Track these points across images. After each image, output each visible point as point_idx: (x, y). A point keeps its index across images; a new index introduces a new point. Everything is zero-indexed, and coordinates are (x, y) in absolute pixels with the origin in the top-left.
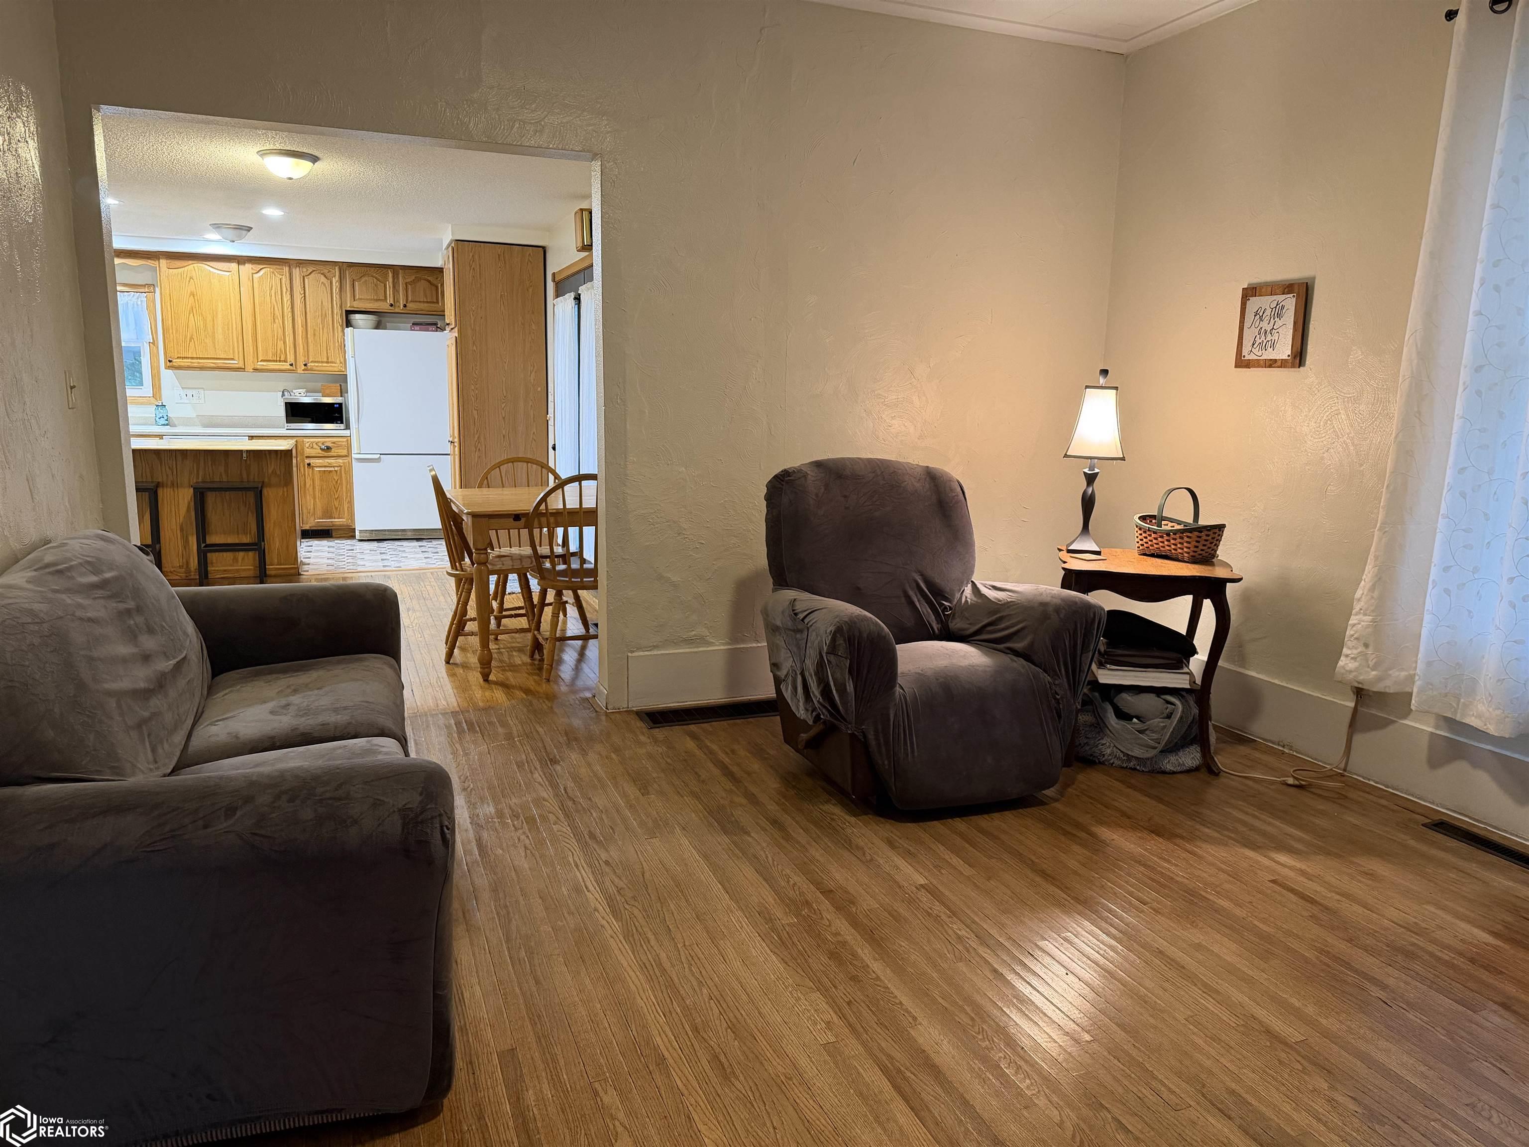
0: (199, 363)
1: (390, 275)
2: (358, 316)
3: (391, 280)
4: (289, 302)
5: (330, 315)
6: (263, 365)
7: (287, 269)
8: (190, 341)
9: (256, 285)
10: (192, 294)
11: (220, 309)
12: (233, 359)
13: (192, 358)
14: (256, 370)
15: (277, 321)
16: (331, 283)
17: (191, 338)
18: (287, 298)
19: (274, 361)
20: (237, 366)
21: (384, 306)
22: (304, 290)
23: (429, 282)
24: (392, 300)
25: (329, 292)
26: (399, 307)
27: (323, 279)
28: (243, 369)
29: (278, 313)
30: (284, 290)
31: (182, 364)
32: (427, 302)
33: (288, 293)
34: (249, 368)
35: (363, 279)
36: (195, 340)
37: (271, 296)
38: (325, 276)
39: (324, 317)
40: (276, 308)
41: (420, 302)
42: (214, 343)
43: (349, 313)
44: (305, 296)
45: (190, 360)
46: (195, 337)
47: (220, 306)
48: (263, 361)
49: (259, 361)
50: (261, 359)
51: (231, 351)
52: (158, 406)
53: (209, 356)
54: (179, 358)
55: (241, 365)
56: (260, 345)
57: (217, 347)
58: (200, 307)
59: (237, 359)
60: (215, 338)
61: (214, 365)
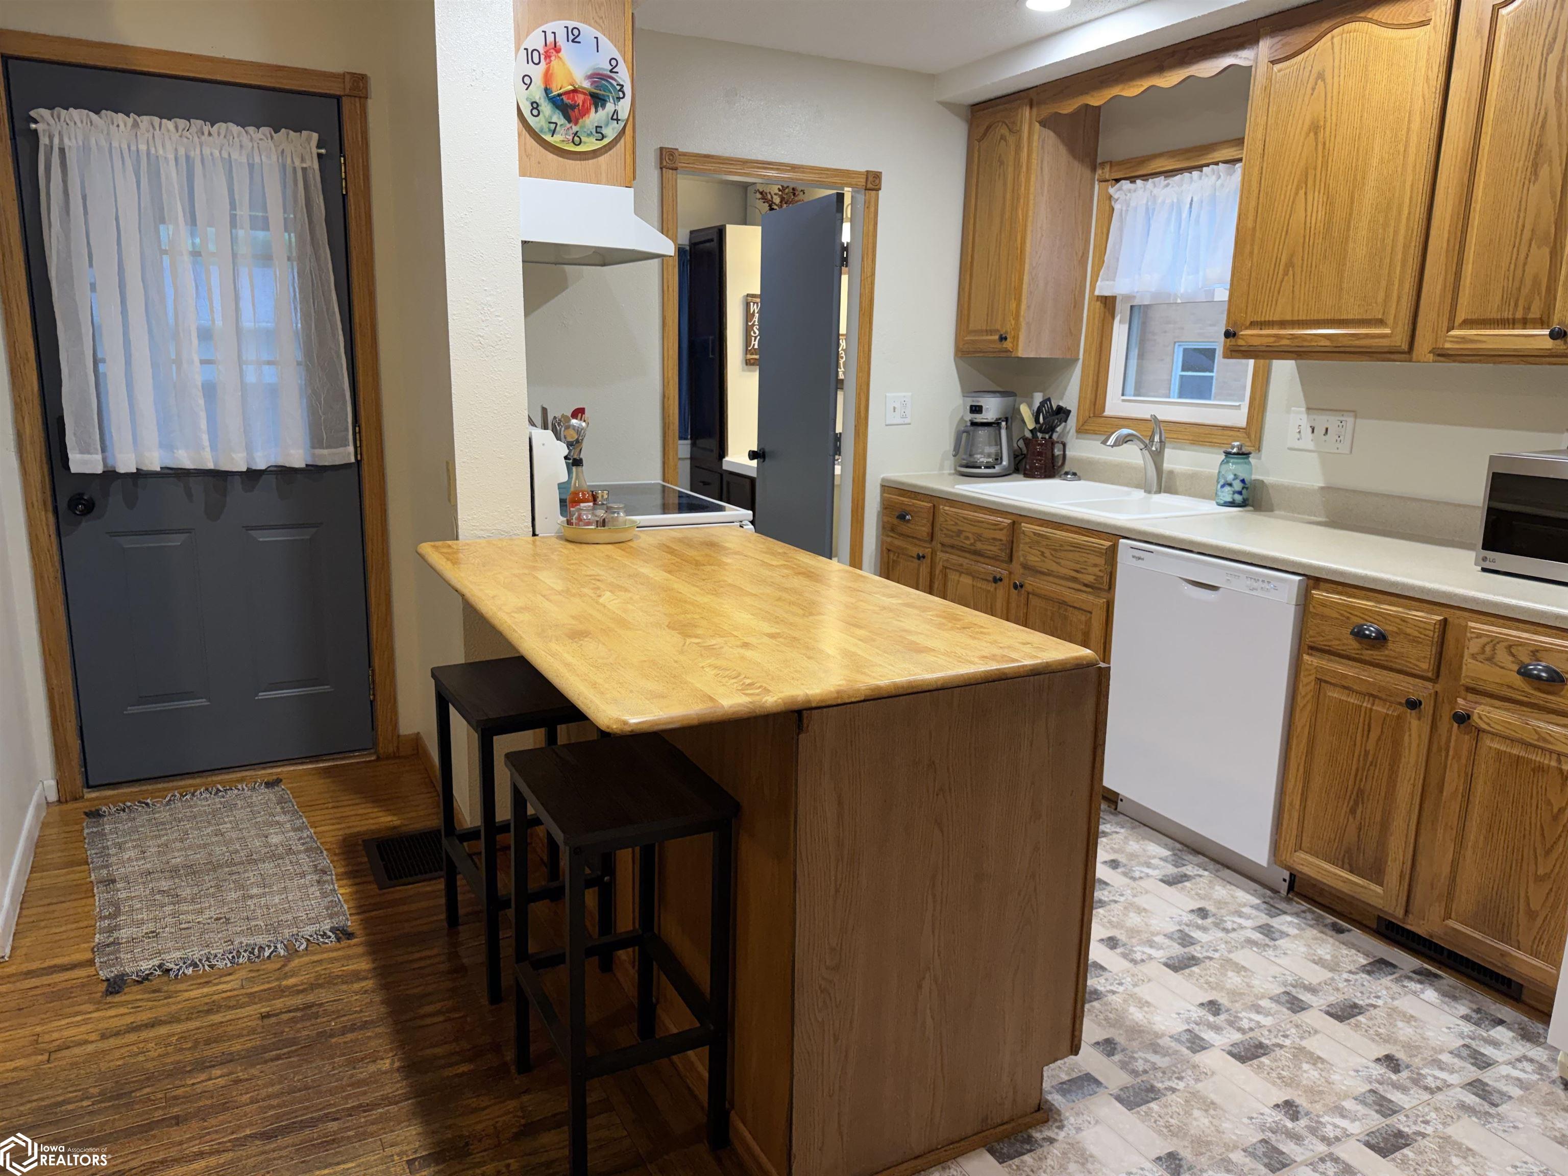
0: (1293, 337)
6: (1463, 339)
8: (1286, 273)
10: (1315, 128)
11: (1375, 162)
12: (1380, 322)
13: (1283, 324)
14: (1442, 355)
15: (1544, 171)
17: (1290, 264)
19: (1504, 322)
20: (1385, 342)
28: (1402, 354)
29: (1556, 139)
31: (1256, 342)
34: (1424, 348)
36: (1298, 270)
40: (1552, 121)
45: (1275, 332)
46: (1297, 261)
47: (1377, 150)
48: (1468, 323)
49: (1459, 320)
50: (1461, 316)
51: (1381, 295)
52: (1228, 454)
53: (1321, 316)
54: (1253, 324)
55: (1400, 341)
56: (1468, 269)
57: (1345, 285)
58: (1325, 164)
59: (1390, 321)
60: (1345, 258)
61: (1328, 343)
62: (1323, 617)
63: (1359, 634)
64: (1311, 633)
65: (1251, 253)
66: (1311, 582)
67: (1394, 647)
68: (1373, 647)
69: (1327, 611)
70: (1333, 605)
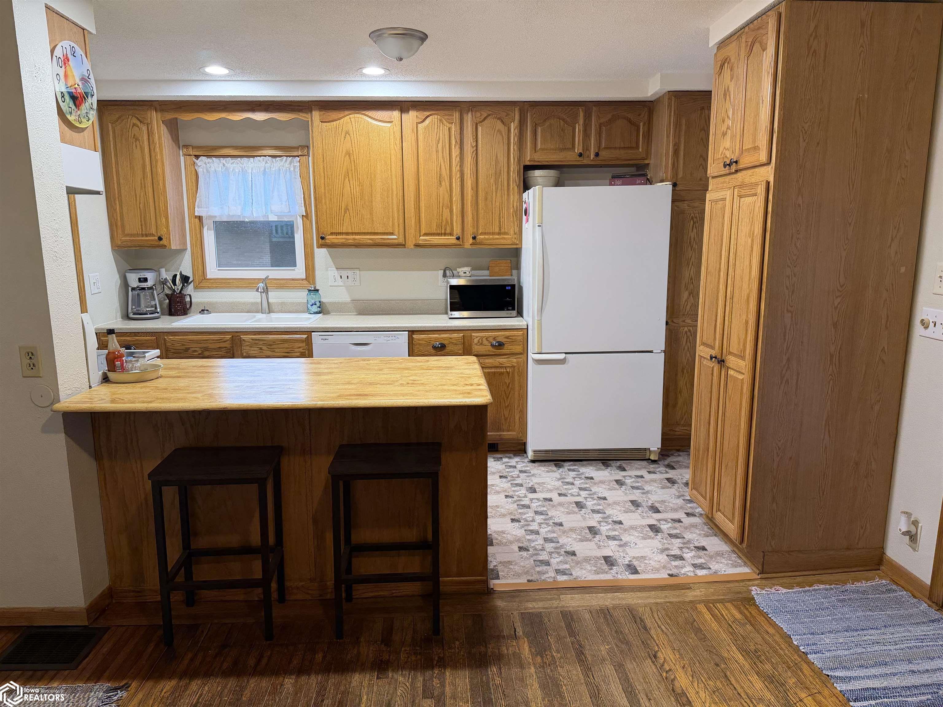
0: (354, 239)
1: (581, 114)
2: (537, 173)
3: (581, 121)
4: (458, 159)
5: (506, 174)
6: (426, 240)
7: (456, 115)
8: (345, 212)
9: (421, 138)
10: (348, 154)
11: (378, 171)
12: (392, 234)
13: (347, 234)
15: (443, 183)
16: (509, 130)
17: (347, 209)
18: (455, 152)
19: (438, 234)
20: (396, 241)
21: (570, 157)
22: (477, 141)
23: (630, 121)
24: (581, 148)
25: (506, 141)
26: (589, 156)
27: (499, 125)
28: (403, 245)
29: (445, 173)
30: (453, 142)
31: (336, 241)
32: (624, 148)
33: (458, 147)
34: (410, 243)
35: (547, 123)
36: (351, 211)
37: (437, 151)
38: (502, 121)
39: (498, 175)
40: (443, 167)
41: (615, 148)
42: (371, 214)
43: (528, 168)
44: (477, 150)
45: (344, 237)
46: (350, 208)
47: (379, 167)
48: (426, 234)
49: (422, 234)
50: (423, 232)
51: (391, 223)
52: (309, 290)
53: (366, 231)
54: (332, 234)
55: (401, 240)
56: (423, 215)
57: (374, 219)
58: (356, 169)
59: (396, 233)
60: (372, 208)
61: (371, 242)
62: (420, 344)
63: (434, 347)
64: (416, 351)
65: (325, 203)
66: (410, 333)
67: (449, 348)
68: (441, 350)
69: (421, 342)
70: (422, 339)
